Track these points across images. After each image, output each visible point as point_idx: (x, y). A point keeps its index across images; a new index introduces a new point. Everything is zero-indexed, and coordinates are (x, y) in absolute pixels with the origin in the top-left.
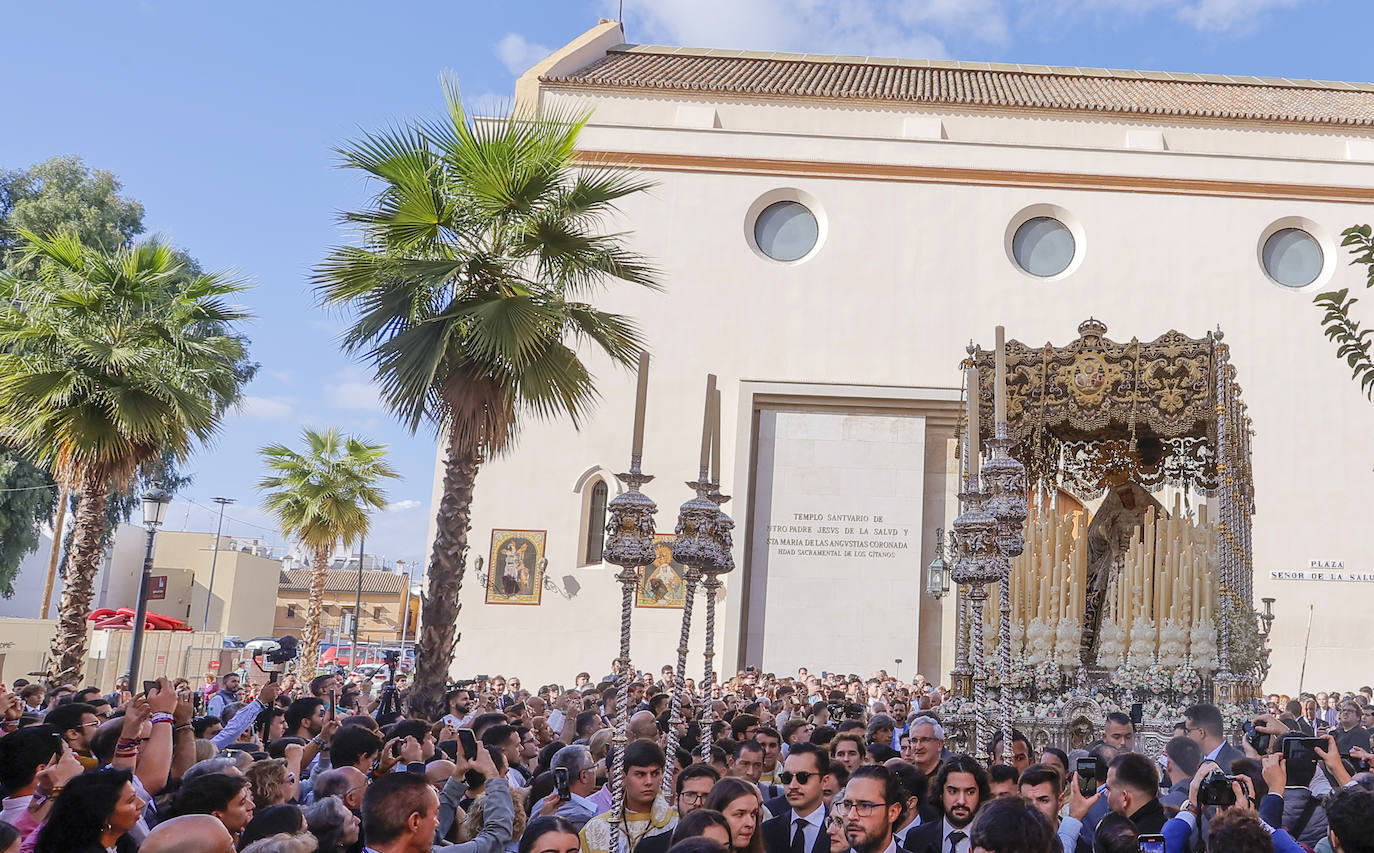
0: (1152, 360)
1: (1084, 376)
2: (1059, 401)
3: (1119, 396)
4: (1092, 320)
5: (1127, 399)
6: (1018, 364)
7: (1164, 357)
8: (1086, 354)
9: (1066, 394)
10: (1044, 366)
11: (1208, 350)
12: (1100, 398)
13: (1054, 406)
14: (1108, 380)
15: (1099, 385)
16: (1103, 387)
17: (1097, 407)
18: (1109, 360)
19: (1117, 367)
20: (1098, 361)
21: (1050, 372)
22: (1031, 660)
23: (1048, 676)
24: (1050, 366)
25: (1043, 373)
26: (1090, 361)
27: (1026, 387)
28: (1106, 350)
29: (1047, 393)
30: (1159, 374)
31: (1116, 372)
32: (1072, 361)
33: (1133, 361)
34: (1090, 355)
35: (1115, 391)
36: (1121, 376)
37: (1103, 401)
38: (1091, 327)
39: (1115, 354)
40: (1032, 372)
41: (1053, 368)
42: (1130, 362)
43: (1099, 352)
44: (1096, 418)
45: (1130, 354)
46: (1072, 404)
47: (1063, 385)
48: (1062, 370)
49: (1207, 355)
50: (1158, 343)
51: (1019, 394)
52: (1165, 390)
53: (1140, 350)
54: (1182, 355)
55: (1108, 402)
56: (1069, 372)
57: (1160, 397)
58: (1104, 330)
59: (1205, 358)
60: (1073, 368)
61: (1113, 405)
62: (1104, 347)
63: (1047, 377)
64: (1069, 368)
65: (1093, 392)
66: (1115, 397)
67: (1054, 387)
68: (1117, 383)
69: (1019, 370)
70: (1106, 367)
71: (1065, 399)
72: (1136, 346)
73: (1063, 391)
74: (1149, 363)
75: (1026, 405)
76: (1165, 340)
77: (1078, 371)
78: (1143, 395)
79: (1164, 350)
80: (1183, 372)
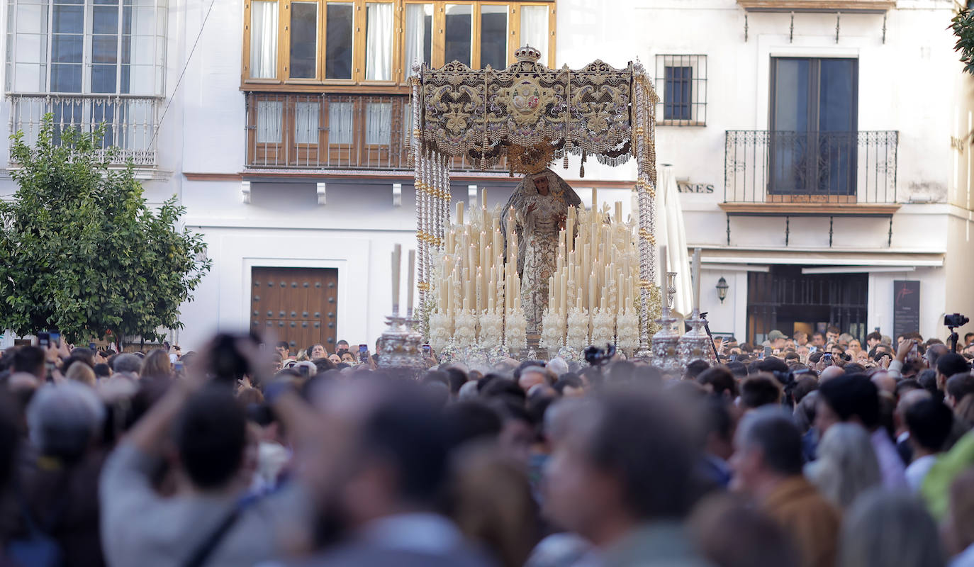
0: (580, 86)
1: (520, 98)
2: (499, 120)
3: (552, 116)
4: (528, 47)
5: (558, 120)
6: (461, 84)
7: (592, 84)
8: (523, 78)
9: (505, 113)
10: (485, 87)
11: (628, 79)
12: (536, 117)
13: (494, 123)
14: (543, 102)
15: (534, 107)
16: (538, 109)
17: (533, 126)
18: (543, 84)
19: (550, 91)
20: (534, 84)
21: (491, 92)
22: (486, 344)
23: (500, 357)
24: (491, 87)
25: (485, 93)
26: (527, 85)
27: (469, 105)
28: (540, 74)
29: (489, 111)
30: (587, 98)
31: (549, 95)
32: (510, 84)
33: (565, 86)
34: (527, 79)
35: (548, 113)
36: (553, 99)
37: (538, 121)
38: (527, 54)
39: (549, 80)
40: (474, 93)
41: (493, 89)
42: (561, 86)
43: (535, 76)
44: (532, 135)
45: (562, 81)
46: (509, 122)
47: (503, 106)
48: (501, 90)
49: (627, 84)
50: (586, 71)
51: (464, 112)
52: (592, 113)
53: (571, 76)
54: (606, 83)
55: (542, 122)
56: (508, 93)
57: (587, 119)
58: (538, 56)
59: (626, 86)
60: (512, 90)
61: (547, 124)
62: (539, 72)
63: (489, 97)
64: (508, 89)
65: (530, 112)
66: (549, 118)
67: (494, 106)
68: (550, 106)
69: (462, 89)
70: (541, 89)
71: (504, 118)
72: (566, 73)
73: (503, 111)
74: (578, 88)
75: (469, 122)
76: (592, 68)
77: (516, 94)
78: (573, 117)
79: (593, 79)
80: (607, 97)
